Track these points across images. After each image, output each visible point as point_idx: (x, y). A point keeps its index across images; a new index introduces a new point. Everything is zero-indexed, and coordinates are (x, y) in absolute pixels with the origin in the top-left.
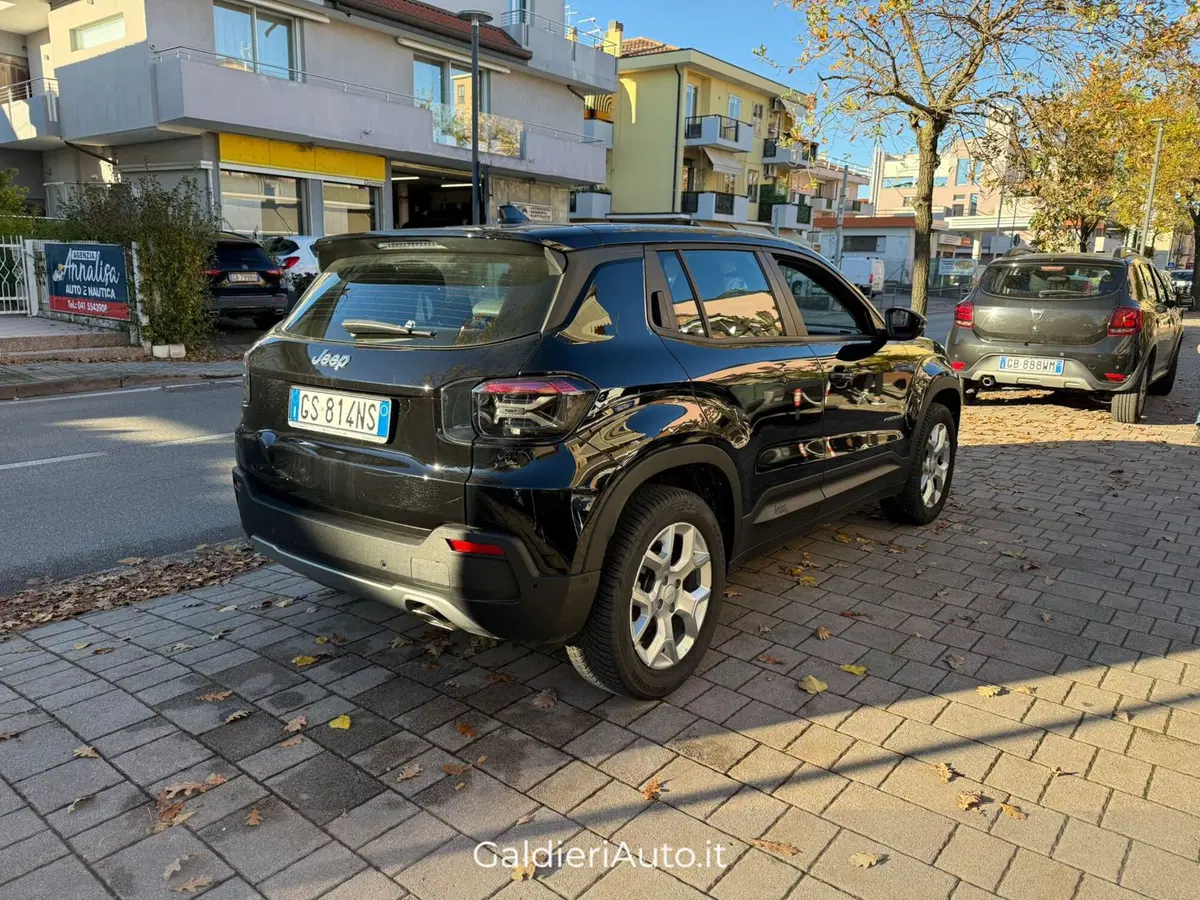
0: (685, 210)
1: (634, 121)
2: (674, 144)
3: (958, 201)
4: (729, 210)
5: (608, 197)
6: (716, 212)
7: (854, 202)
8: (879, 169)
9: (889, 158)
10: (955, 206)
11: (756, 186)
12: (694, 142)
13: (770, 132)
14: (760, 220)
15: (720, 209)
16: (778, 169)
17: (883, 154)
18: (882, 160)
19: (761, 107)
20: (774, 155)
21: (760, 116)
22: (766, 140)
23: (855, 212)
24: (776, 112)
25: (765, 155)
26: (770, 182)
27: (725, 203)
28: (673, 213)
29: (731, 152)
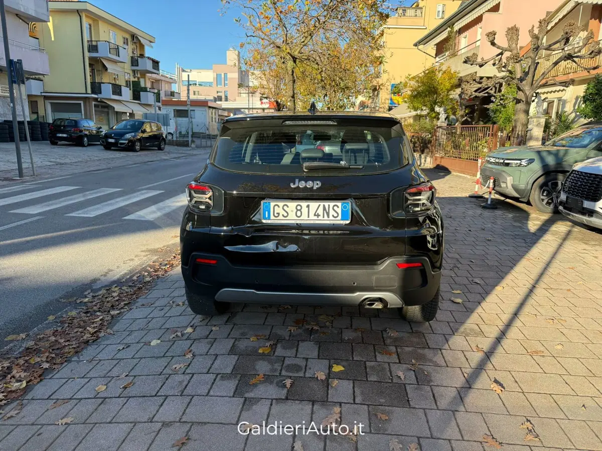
0: (93, 92)
1: (53, 39)
2: (82, 55)
3: (219, 94)
4: (120, 94)
5: (42, 82)
6: (113, 94)
7: (171, 92)
8: (180, 76)
9: (183, 71)
10: (218, 96)
11: (130, 81)
12: (94, 55)
13: (133, 53)
14: (134, 99)
15: (114, 93)
16: (140, 73)
17: (180, 69)
18: (181, 71)
19: (127, 39)
20: (138, 66)
21: (127, 45)
22: (132, 57)
23: (172, 97)
24: (135, 43)
25: (132, 65)
26: (136, 79)
27: (117, 90)
28: (87, 93)
29: (115, 62)
